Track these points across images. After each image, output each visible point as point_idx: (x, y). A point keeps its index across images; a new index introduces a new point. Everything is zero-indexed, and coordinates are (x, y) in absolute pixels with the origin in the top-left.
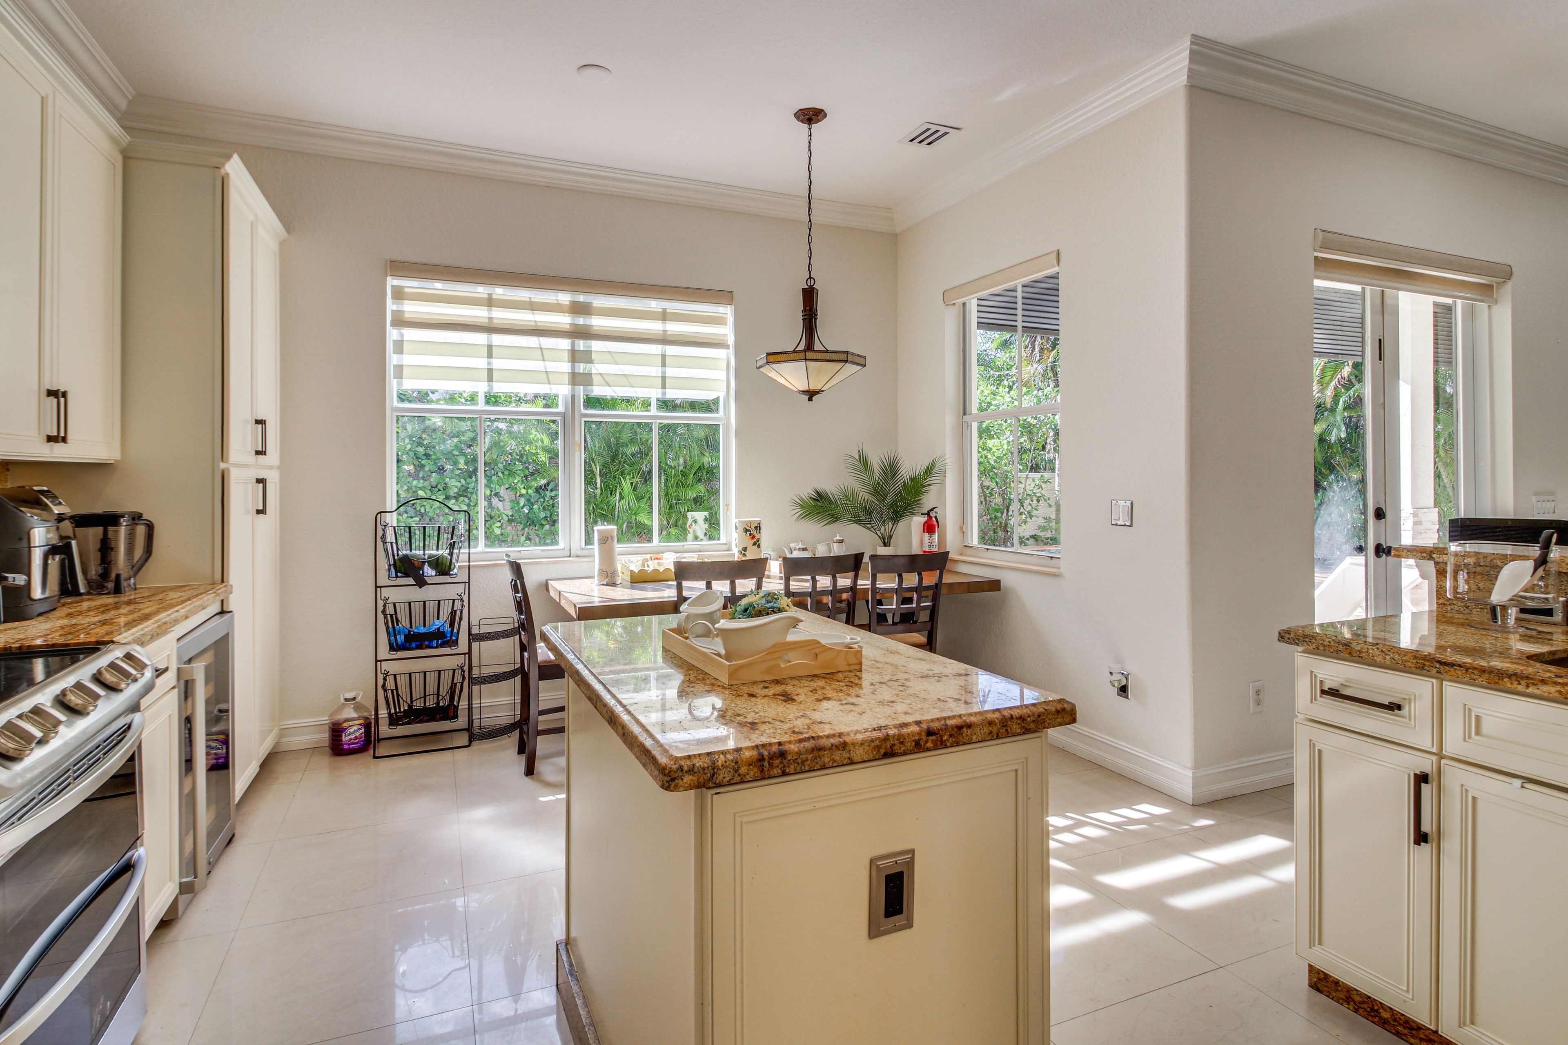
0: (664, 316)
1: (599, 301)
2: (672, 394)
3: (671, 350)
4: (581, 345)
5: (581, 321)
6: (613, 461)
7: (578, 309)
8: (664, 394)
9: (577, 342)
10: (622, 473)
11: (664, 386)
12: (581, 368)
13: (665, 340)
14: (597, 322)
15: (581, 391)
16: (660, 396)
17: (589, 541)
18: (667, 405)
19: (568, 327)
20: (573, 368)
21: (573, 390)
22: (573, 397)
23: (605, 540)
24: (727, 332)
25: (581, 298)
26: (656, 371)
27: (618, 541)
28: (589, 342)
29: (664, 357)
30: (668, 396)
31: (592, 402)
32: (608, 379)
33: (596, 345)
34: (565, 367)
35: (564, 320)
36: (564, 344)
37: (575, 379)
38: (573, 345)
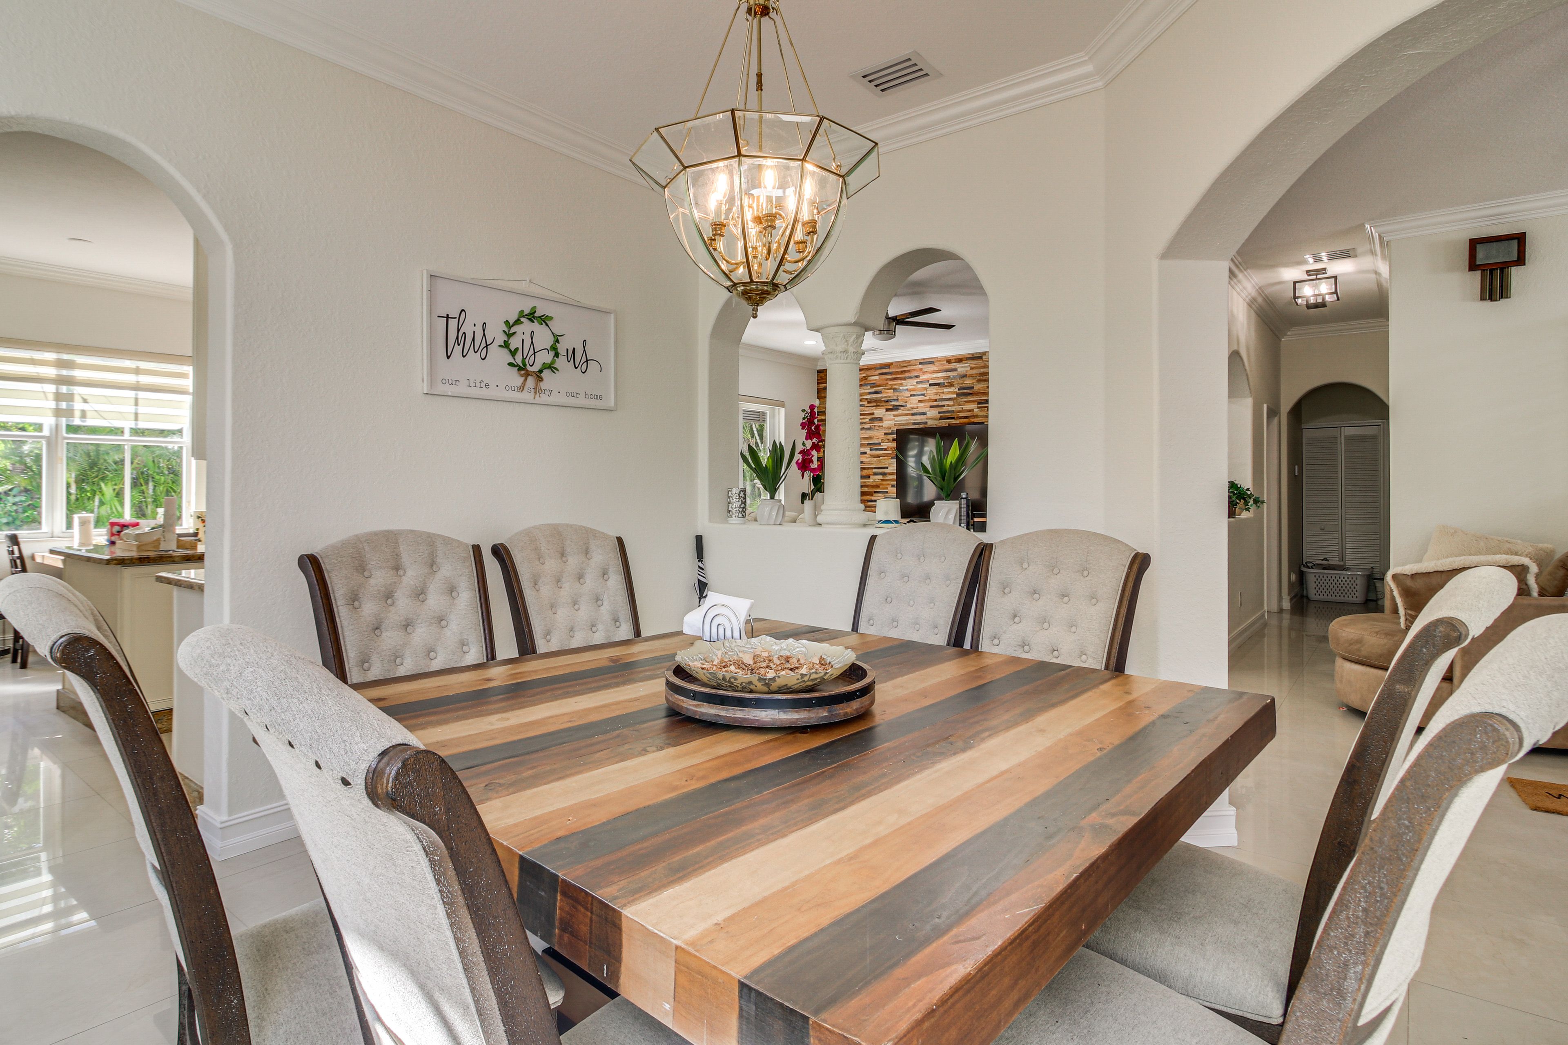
0: (137, 371)
1: (80, 359)
2: (142, 425)
3: (142, 395)
4: (64, 389)
5: (65, 372)
6: (92, 468)
7: (61, 364)
8: (136, 424)
9: (61, 387)
10: (103, 479)
11: (136, 419)
12: (64, 405)
13: (137, 388)
14: (78, 374)
15: (63, 421)
16: (133, 426)
17: (69, 525)
18: (136, 432)
19: (54, 376)
20: (57, 405)
21: (57, 421)
22: (57, 426)
23: (83, 523)
24: (188, 383)
25: (65, 357)
26: (132, 409)
27: (96, 527)
28: (71, 387)
29: (136, 400)
30: (138, 427)
31: (73, 429)
32: (102, 414)
33: (78, 390)
34: (52, 404)
35: (51, 372)
36: (51, 388)
37: (58, 413)
38: (57, 389)
